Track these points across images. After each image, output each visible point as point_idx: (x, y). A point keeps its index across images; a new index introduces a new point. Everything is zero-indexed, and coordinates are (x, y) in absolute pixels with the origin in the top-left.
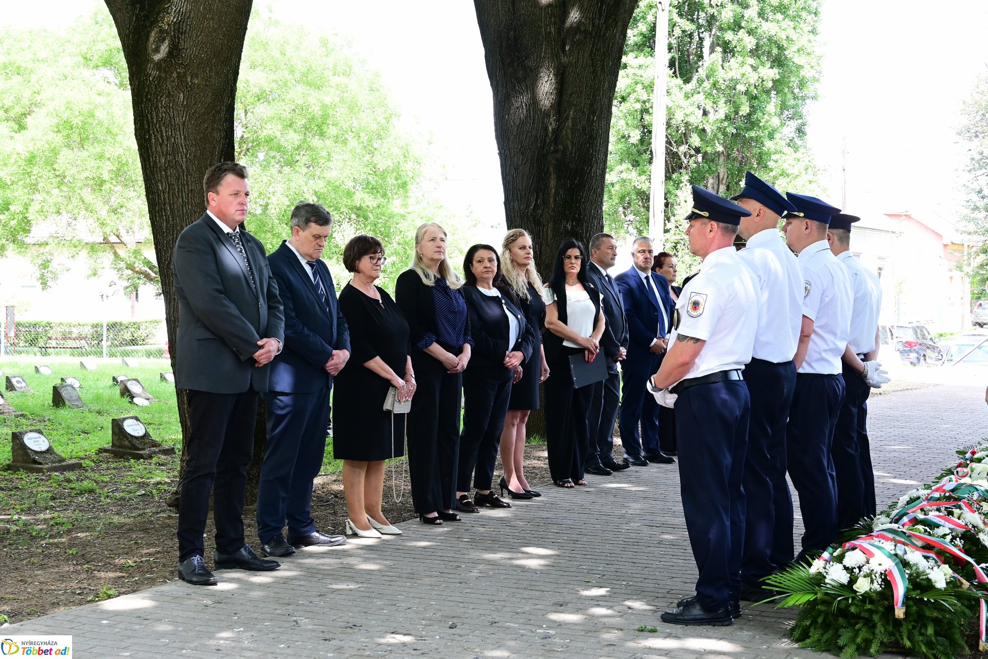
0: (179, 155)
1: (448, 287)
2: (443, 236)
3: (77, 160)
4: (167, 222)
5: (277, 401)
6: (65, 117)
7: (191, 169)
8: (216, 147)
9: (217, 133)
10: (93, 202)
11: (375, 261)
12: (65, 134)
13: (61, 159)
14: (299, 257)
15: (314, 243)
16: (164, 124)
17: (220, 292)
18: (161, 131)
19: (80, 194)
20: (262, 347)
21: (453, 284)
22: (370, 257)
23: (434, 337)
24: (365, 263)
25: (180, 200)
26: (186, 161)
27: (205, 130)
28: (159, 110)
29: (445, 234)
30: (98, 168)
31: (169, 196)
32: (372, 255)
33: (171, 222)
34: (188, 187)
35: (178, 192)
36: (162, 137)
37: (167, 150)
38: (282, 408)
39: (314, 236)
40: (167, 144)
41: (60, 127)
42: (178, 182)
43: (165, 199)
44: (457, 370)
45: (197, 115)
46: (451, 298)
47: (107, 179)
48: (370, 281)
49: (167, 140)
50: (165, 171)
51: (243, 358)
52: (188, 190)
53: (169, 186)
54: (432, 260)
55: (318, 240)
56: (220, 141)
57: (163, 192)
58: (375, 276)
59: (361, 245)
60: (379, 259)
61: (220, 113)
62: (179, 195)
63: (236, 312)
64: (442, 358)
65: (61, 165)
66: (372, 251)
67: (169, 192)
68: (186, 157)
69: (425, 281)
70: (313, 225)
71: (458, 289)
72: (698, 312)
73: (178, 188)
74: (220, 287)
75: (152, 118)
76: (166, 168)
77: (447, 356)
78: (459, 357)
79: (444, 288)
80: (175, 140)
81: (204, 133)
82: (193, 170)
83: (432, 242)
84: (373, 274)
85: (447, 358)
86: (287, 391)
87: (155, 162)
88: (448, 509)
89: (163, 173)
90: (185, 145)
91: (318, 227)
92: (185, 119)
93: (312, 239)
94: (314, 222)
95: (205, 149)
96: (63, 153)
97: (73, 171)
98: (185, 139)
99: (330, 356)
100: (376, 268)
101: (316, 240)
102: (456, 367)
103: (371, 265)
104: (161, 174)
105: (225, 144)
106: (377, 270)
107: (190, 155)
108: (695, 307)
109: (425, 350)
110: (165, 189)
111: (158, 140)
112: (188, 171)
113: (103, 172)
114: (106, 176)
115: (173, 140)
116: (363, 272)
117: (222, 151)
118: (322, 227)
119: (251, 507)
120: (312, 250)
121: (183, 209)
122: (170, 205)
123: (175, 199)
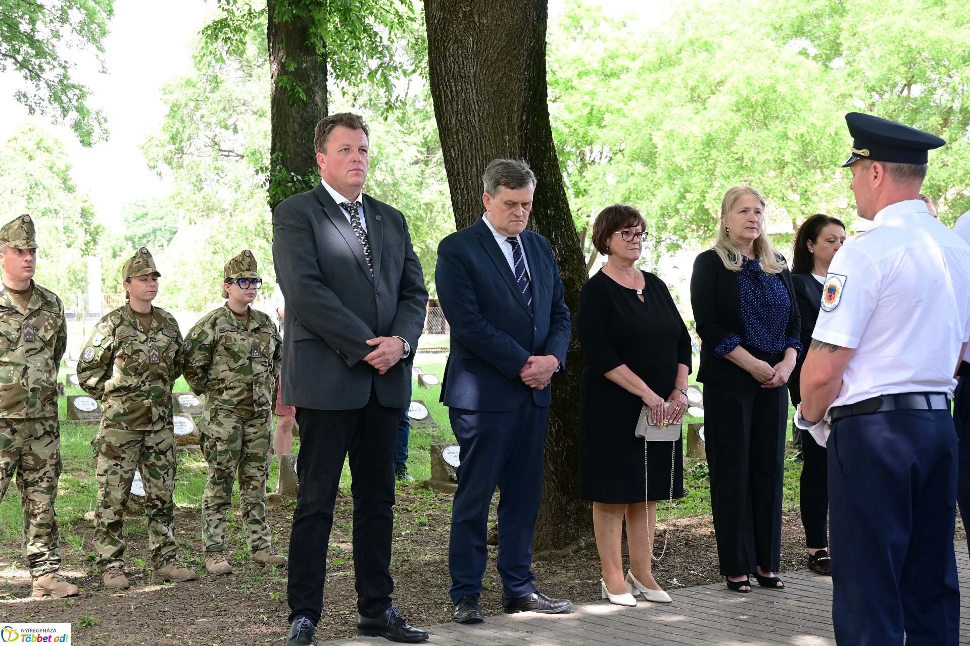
0: (472, 113)
1: (762, 273)
2: (760, 206)
3: (757, 141)
4: (463, 197)
5: (461, 421)
6: (744, 93)
7: (484, 130)
8: (514, 101)
9: (516, 84)
10: (774, 187)
11: (630, 238)
12: (745, 113)
13: (739, 140)
14: (495, 234)
15: (508, 213)
16: (453, 76)
17: (315, 278)
18: (450, 85)
19: (760, 179)
20: (375, 347)
21: (772, 267)
22: (622, 233)
23: (738, 339)
24: (617, 240)
25: (474, 169)
26: (479, 121)
27: (500, 81)
28: (447, 60)
29: (763, 204)
30: (781, 148)
31: (462, 166)
32: (626, 230)
33: (466, 196)
34: (482, 152)
35: (471, 159)
36: (451, 92)
37: (458, 108)
38: (468, 431)
39: (506, 203)
40: (457, 101)
41: (740, 105)
42: (471, 147)
43: (458, 168)
44: (773, 384)
45: (489, 63)
46: (763, 287)
47: (790, 161)
48: (626, 264)
49: (457, 96)
50: (457, 134)
51: (350, 363)
52: (482, 156)
53: (461, 153)
54: (741, 238)
55: (513, 209)
56: (520, 93)
57: (456, 160)
58: (631, 257)
59: (610, 217)
60: (638, 234)
61: (518, 59)
62: (472, 163)
63: (338, 304)
64: (748, 367)
65: (739, 147)
66: (626, 224)
67: (462, 160)
68: (479, 115)
69: (728, 265)
70: (502, 188)
71: (778, 274)
72: (834, 303)
73: (472, 154)
74: (316, 272)
75: (441, 70)
76: (458, 131)
77: (757, 365)
78: (776, 367)
79: (754, 272)
80: (466, 96)
81: (498, 85)
82: (487, 131)
83: (743, 214)
84: (630, 255)
85: (757, 368)
86: (471, 408)
87: (446, 123)
88: (769, 572)
89: (455, 137)
90: (477, 101)
91: (509, 191)
92: (477, 68)
93: (504, 207)
94: (504, 185)
95: (500, 104)
96: (742, 134)
97: (753, 153)
98: (477, 93)
99: (524, 362)
100: (632, 246)
101: (511, 208)
102: (771, 379)
103: (624, 243)
104: (453, 139)
105: (528, 97)
106: (636, 249)
107: (483, 113)
108: (830, 296)
109: (727, 357)
110: (458, 155)
111: (448, 97)
112: (482, 133)
113: (785, 153)
114: (788, 158)
115: (463, 95)
116: (616, 253)
117: (524, 106)
118: (515, 191)
119: (559, 551)
120: (507, 221)
121: (478, 180)
122: (464, 176)
123: (469, 168)
